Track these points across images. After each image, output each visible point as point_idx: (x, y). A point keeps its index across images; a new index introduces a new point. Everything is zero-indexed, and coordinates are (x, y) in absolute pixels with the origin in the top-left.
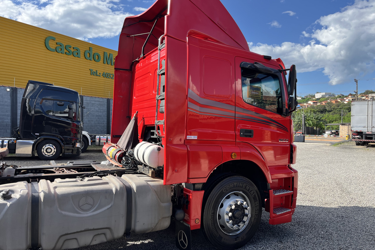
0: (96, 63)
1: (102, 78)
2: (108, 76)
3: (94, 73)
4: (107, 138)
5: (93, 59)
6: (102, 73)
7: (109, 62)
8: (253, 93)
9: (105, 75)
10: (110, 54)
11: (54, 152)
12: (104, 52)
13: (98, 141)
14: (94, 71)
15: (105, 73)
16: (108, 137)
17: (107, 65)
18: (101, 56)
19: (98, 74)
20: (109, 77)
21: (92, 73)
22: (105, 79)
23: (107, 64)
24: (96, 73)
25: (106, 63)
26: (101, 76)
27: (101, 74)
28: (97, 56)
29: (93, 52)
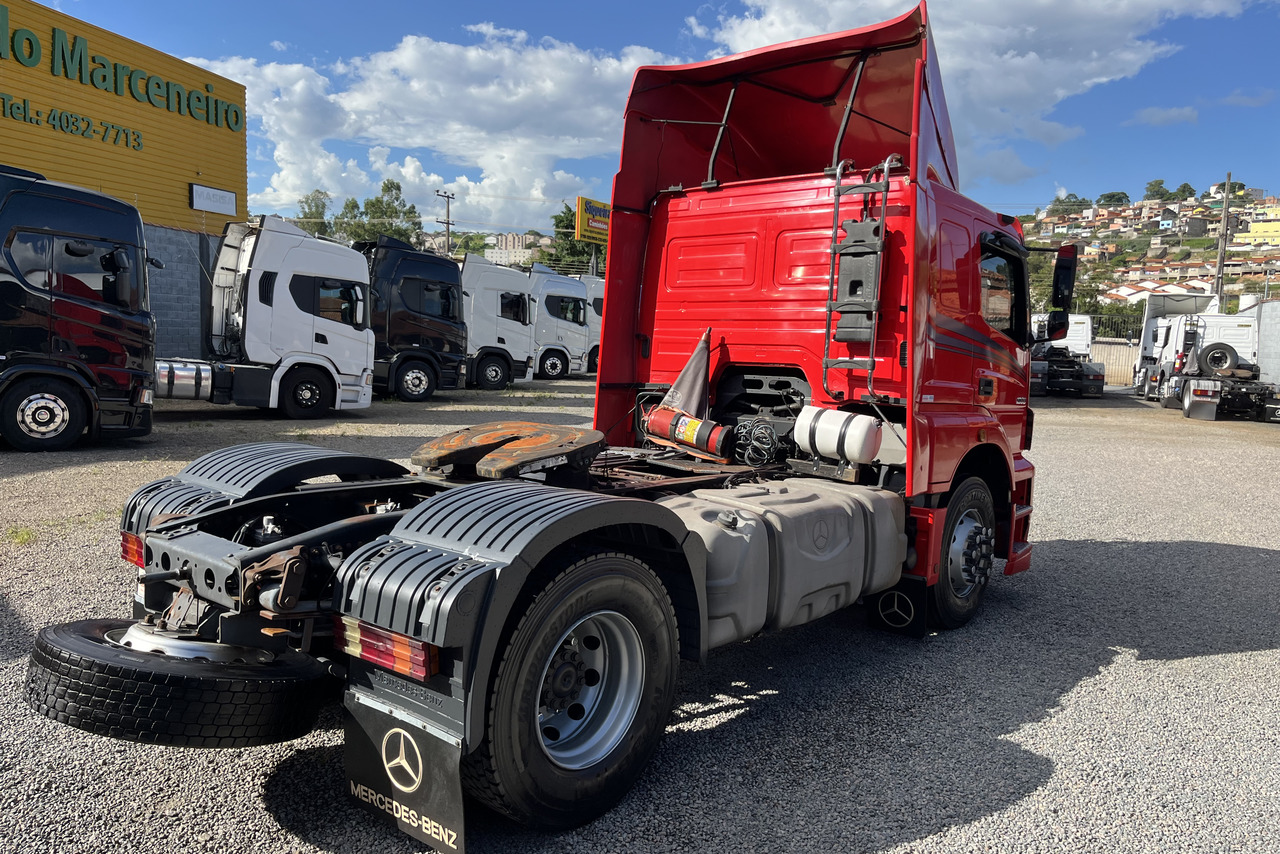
0: (22, 68)
1: (45, 130)
2: (70, 124)
3: (14, 109)
4: (198, 372)
5: (10, 54)
6: (45, 111)
7: (73, 68)
8: (594, 224)
9: (57, 118)
10: (75, 38)
11: (63, 421)
12: (54, 30)
13: (166, 381)
14: (14, 101)
15: (59, 111)
16: (202, 367)
17: (66, 82)
18: (41, 42)
19: (31, 114)
20: (74, 128)
21: (8, 111)
22: (59, 134)
23: (66, 76)
24: (22, 109)
25: (62, 73)
26: (44, 124)
27: (44, 117)
28: (26, 44)
29: (13, 26)
